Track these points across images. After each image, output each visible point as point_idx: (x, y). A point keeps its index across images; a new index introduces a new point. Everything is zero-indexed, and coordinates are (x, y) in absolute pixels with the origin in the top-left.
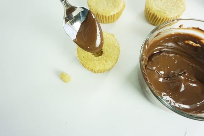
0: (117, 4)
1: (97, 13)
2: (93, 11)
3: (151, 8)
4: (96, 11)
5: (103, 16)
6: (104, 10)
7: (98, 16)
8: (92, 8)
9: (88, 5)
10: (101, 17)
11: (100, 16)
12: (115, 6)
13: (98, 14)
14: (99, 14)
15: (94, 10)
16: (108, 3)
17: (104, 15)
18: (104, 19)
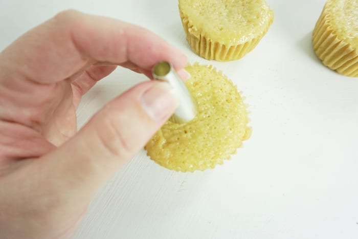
0: (255, 17)
1: (202, 36)
2: (193, 30)
3: (340, 31)
4: (200, 31)
5: (217, 44)
6: (221, 29)
7: (205, 44)
8: (191, 22)
9: (181, 13)
10: (213, 46)
11: (210, 43)
12: (249, 22)
13: (205, 39)
14: (208, 39)
15: (196, 30)
16: (230, 12)
17: (221, 43)
18: (220, 51)
